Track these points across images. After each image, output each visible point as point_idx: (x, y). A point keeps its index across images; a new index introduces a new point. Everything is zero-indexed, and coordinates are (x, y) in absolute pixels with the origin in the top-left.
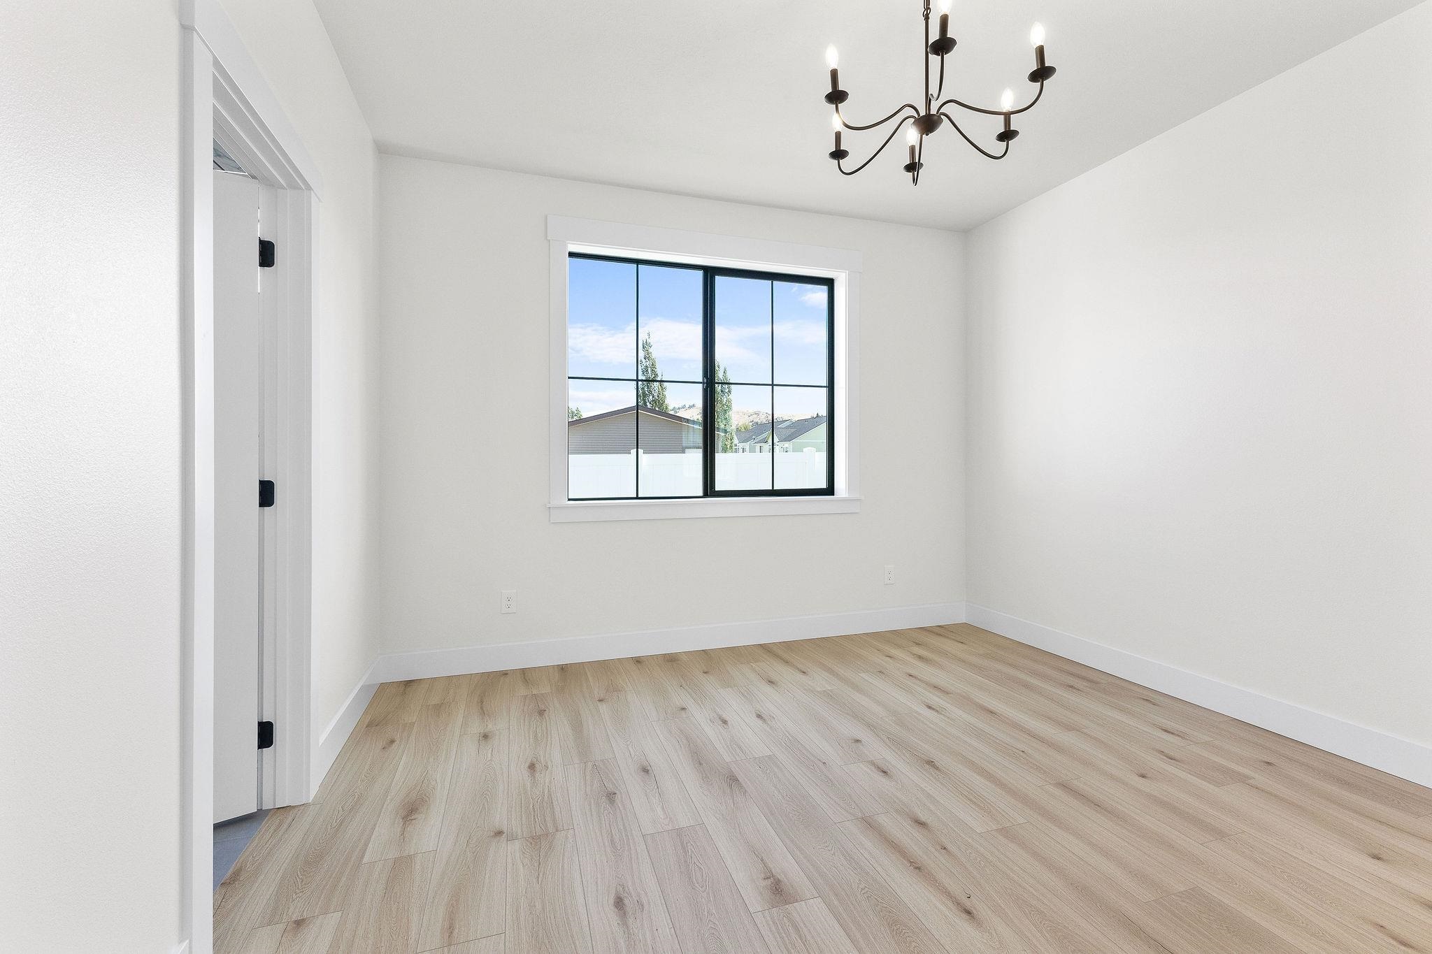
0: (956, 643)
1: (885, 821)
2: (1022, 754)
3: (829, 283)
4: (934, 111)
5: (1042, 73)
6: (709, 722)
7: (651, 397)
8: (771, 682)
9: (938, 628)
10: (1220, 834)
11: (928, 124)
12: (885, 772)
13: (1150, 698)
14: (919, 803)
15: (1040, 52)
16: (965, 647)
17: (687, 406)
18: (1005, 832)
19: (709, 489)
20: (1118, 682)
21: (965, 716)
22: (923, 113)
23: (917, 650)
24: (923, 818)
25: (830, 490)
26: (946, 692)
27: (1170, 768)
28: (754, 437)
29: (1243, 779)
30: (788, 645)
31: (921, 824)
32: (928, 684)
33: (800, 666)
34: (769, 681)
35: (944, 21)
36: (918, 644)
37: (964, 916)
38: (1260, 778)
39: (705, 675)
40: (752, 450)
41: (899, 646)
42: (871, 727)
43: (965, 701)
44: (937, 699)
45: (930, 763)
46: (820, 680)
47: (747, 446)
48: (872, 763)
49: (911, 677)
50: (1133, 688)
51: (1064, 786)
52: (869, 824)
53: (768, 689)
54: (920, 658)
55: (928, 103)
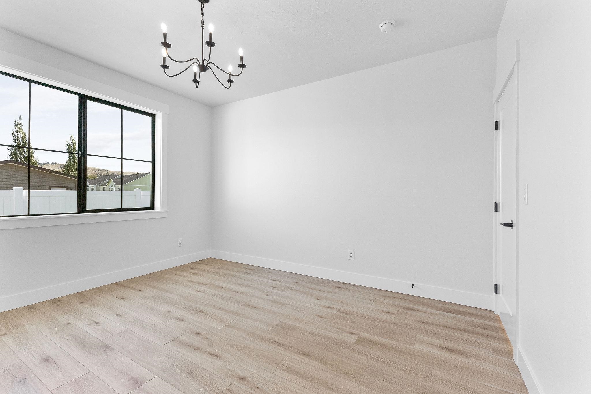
0: (207, 266)
1: (183, 338)
2: (232, 299)
3: (153, 116)
5: (242, 66)
6: (87, 326)
7: (22, 156)
8: (122, 299)
9: (200, 261)
10: (286, 305)
11: (203, 68)
12: (182, 320)
13: (269, 271)
14: (196, 326)
15: (242, 58)
16: (212, 266)
17: (51, 163)
18: (228, 326)
19: (82, 208)
20: (261, 268)
21: (212, 291)
22: (201, 64)
23: (192, 271)
25: (152, 208)
26: (205, 284)
27: (274, 291)
28: (99, 182)
29: (291, 288)
30: (131, 281)
31: (198, 334)
32: (197, 283)
33: (137, 288)
34: (122, 298)
35: (211, 35)
36: (192, 269)
37: (215, 358)
38: (296, 287)
39: (81, 304)
40: (98, 189)
41: (185, 271)
42: (175, 305)
43: (213, 286)
44: (200, 287)
45: (200, 311)
46: (149, 292)
47: (95, 187)
48: (176, 318)
49: (190, 282)
50: (264, 269)
51: (246, 305)
52: (177, 341)
53: (121, 302)
54: (194, 274)
55: (203, 60)
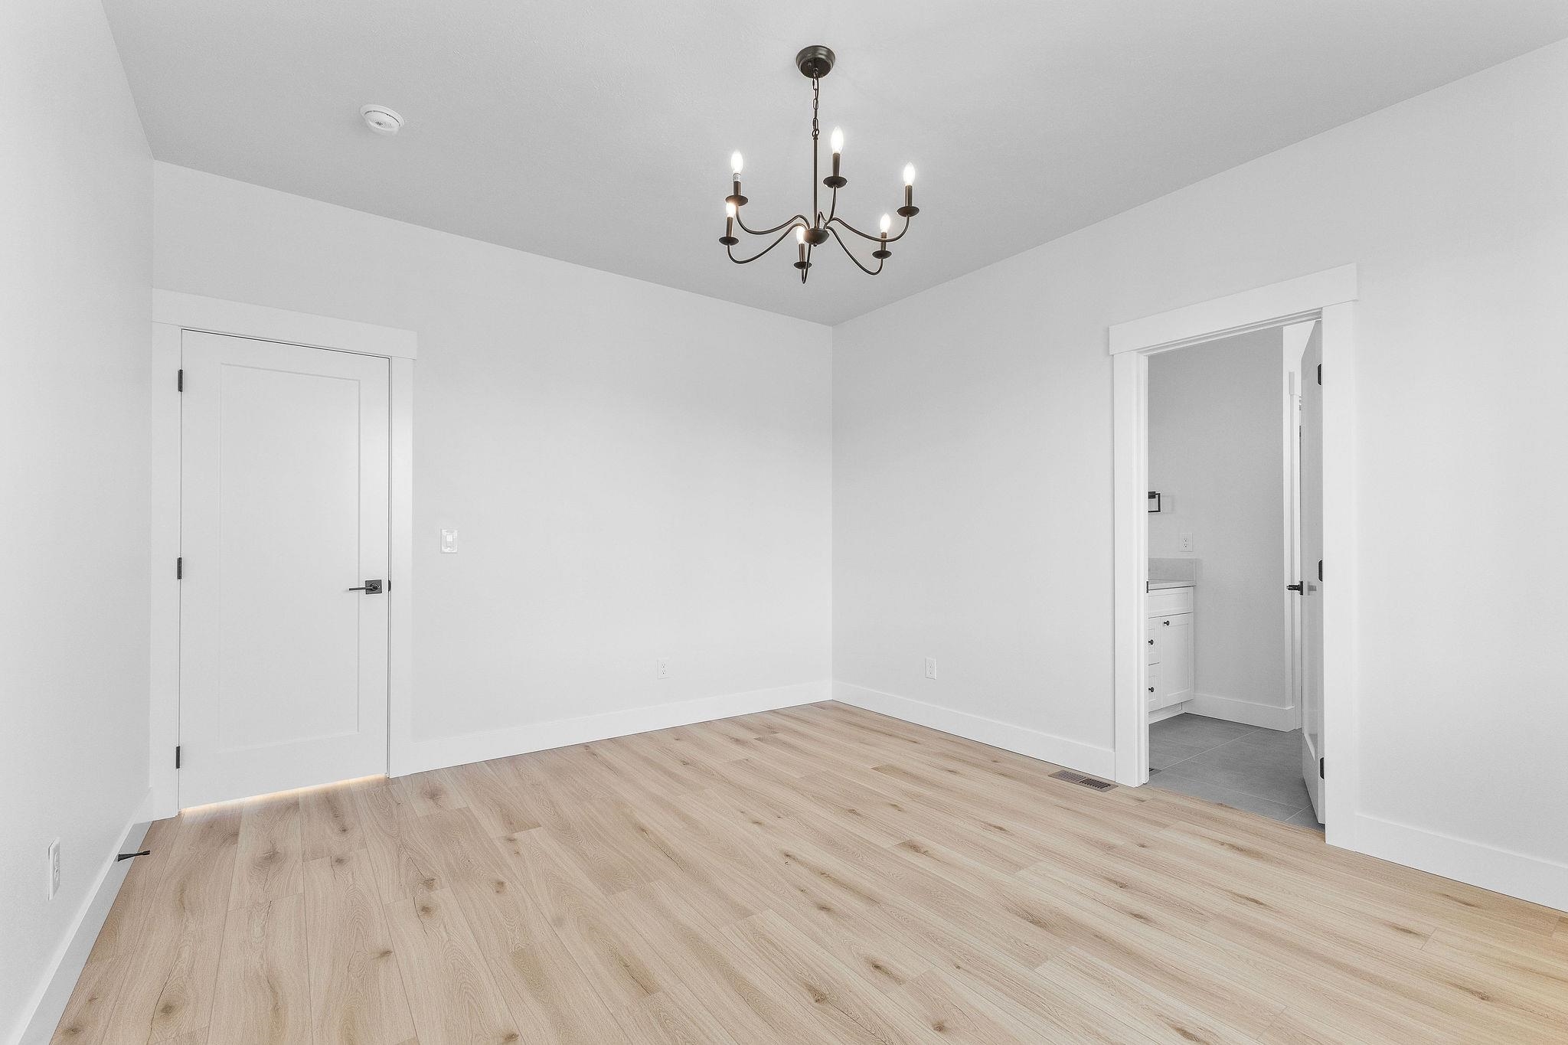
4: (822, 226)
11: (816, 237)
12: (877, 967)
22: (812, 226)
24: (823, 915)
31: (824, 908)
48: (898, 980)
55: (818, 217)
